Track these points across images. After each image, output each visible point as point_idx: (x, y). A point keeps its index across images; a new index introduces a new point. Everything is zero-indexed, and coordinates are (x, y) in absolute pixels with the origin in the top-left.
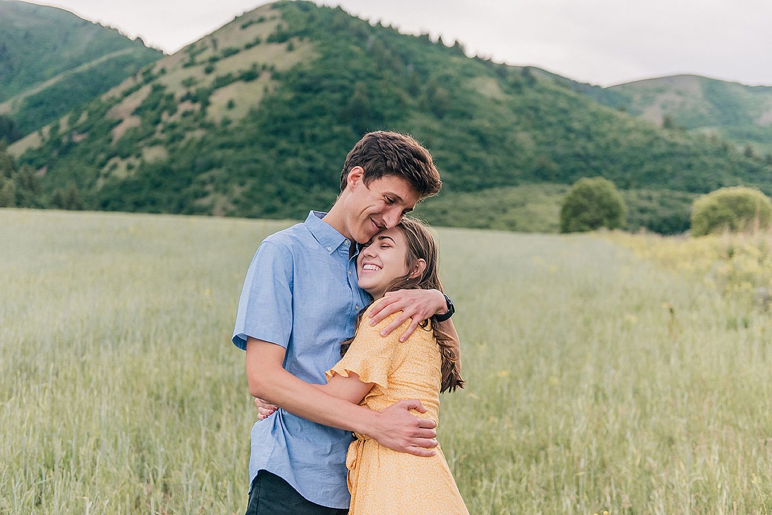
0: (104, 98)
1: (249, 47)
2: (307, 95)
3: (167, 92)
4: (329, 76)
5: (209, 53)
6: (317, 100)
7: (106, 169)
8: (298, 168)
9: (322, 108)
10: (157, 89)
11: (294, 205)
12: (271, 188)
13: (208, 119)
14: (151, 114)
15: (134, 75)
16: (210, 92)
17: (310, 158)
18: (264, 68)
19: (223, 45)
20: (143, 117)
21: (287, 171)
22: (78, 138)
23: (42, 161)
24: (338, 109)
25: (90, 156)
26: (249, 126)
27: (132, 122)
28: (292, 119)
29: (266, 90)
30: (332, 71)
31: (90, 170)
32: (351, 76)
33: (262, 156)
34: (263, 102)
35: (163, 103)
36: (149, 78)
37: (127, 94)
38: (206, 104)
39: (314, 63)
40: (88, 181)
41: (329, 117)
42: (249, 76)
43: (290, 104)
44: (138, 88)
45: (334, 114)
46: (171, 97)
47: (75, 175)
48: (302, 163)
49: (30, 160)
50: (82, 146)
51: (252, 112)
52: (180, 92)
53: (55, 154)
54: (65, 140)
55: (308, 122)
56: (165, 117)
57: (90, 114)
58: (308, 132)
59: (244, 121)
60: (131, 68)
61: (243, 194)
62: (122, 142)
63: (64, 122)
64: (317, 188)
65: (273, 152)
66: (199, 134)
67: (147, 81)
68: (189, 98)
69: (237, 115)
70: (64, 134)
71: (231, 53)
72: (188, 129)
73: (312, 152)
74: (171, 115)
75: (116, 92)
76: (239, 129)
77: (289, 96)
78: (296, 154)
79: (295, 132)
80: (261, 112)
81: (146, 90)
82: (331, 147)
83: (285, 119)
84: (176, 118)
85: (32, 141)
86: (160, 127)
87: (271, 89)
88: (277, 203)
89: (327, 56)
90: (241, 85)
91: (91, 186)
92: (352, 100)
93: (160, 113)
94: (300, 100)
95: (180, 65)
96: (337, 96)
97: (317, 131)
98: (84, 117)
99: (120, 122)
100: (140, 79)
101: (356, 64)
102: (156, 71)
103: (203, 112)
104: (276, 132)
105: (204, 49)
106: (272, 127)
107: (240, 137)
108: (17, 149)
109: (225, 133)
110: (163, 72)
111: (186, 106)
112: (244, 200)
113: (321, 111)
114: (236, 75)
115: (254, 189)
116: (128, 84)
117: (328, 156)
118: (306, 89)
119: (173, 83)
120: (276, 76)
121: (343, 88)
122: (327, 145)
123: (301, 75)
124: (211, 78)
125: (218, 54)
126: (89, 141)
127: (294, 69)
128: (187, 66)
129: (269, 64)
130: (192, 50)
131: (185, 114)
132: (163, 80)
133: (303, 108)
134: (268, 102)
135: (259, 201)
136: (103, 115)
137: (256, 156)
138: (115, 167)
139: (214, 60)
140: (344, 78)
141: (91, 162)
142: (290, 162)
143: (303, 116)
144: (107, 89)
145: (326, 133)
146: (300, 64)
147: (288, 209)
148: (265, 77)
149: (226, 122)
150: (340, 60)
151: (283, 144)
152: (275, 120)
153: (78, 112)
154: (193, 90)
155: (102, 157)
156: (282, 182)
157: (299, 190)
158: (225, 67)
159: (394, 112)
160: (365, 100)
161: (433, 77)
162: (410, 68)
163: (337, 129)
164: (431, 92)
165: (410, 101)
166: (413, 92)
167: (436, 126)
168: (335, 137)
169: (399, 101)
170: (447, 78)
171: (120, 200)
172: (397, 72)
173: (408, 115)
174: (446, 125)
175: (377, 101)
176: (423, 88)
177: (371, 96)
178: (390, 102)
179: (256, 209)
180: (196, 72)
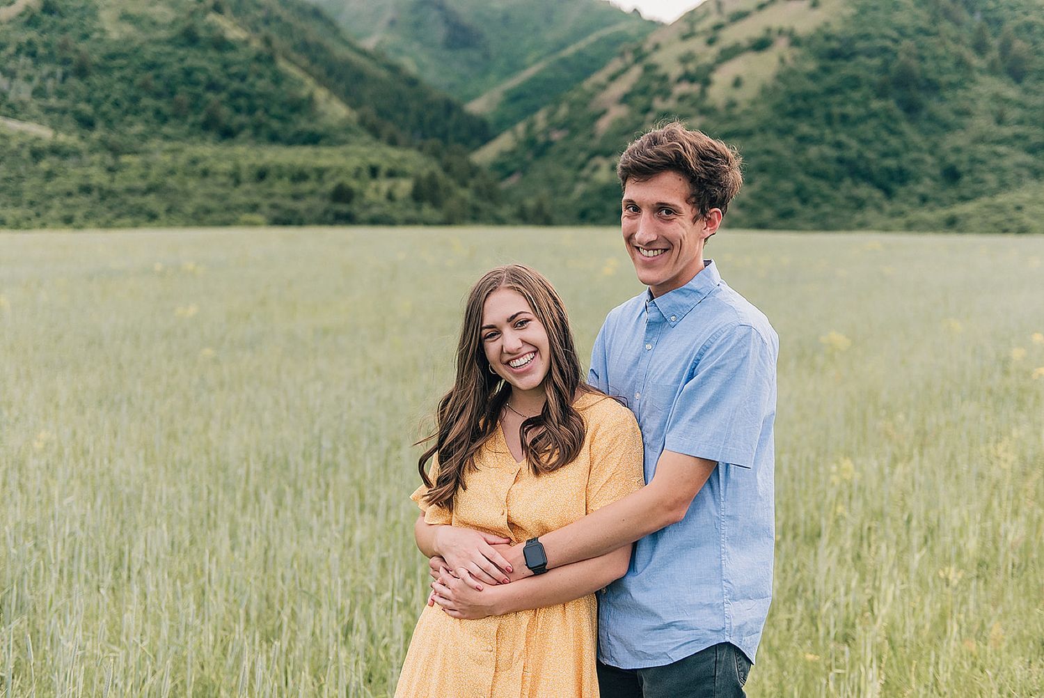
0: (587, 85)
1: (761, 7)
2: (834, 64)
3: (661, 72)
4: (866, 37)
5: (713, 19)
6: (848, 69)
7: (586, 172)
8: (824, 159)
9: (856, 78)
10: (649, 69)
11: (816, 206)
12: (787, 186)
13: (708, 103)
14: (641, 101)
15: (622, 55)
16: (711, 69)
17: (839, 145)
18: (780, 32)
19: (730, 6)
20: (631, 105)
21: (809, 162)
22: (556, 136)
23: (515, 166)
24: (876, 78)
25: (568, 157)
26: (760, 107)
27: (618, 112)
28: (815, 95)
29: (782, 60)
30: (871, 30)
31: (567, 173)
32: (895, 35)
33: (777, 145)
34: (779, 77)
35: (655, 85)
36: (639, 56)
37: (613, 78)
38: (707, 82)
39: (845, 21)
40: (563, 187)
41: (865, 90)
42: (761, 45)
43: (812, 77)
44: (625, 70)
45: (871, 85)
46: (665, 78)
47: (550, 181)
48: (828, 152)
49: (503, 168)
50: (561, 145)
51: (764, 91)
52: (675, 71)
53: (529, 156)
54: (541, 139)
55: (837, 99)
56: (657, 103)
57: (570, 106)
58: (836, 110)
59: (754, 103)
60: (618, 47)
61: (752, 196)
62: (606, 138)
63: (540, 116)
64: (848, 182)
65: (791, 140)
66: (698, 122)
67: (636, 62)
68: (688, 78)
69: (745, 95)
70: (540, 133)
71: (740, 16)
72: (684, 116)
73: (842, 137)
74: (664, 100)
75: (600, 77)
76: (747, 113)
77: (811, 66)
78: (819, 141)
79: (819, 113)
80: (775, 89)
81: (636, 71)
82: (868, 129)
83: (806, 96)
84: (670, 104)
85: (504, 142)
86: (651, 116)
87: (788, 58)
88: (795, 204)
89: (863, 10)
90: (752, 57)
91: (569, 192)
92: (894, 66)
93: (651, 100)
94: (826, 70)
95: (677, 38)
96: (876, 62)
97: (850, 109)
98: (563, 111)
99: (604, 113)
100: (629, 58)
101: (902, 18)
102: (648, 47)
103: (703, 94)
104: (795, 114)
105: (707, 14)
106: (790, 107)
107: (748, 123)
108: (485, 155)
109: (731, 118)
110: (657, 47)
111: (684, 88)
112: (751, 202)
113: (854, 83)
114: (745, 43)
115: (765, 188)
116: (615, 65)
117: (864, 141)
118: (834, 55)
119: (668, 61)
120: (795, 42)
121: (884, 50)
122: (862, 127)
123: (828, 38)
124: (714, 51)
125: (724, 20)
126: (567, 139)
127: (819, 30)
128: (685, 38)
129: (786, 25)
130: (691, 18)
131: (682, 98)
132: (657, 58)
133: (830, 80)
134: (785, 76)
135: (770, 204)
136: (585, 105)
137: (769, 146)
138: (596, 168)
139: (718, 27)
140: (884, 37)
141: (568, 164)
142: (813, 151)
143: (831, 91)
144: (592, 73)
145: (862, 111)
146: (827, 24)
147: (809, 212)
148: (781, 45)
149: (732, 104)
150: (881, 15)
151: (804, 128)
152: (793, 97)
153: (557, 103)
154: (691, 67)
155: (582, 157)
156: (802, 177)
157: (824, 187)
158: (731, 35)
159: (954, 78)
160: (914, 64)
161: (1009, 26)
162: (978, 17)
163: (876, 105)
164: (1005, 48)
165: (976, 62)
166: (980, 48)
167: (1012, 92)
168: (873, 115)
169: (961, 63)
170: (1029, 27)
171: (602, 209)
172: (958, 23)
173: (973, 81)
174: (1026, 91)
175: (930, 65)
176: (995, 43)
177: (922, 59)
178: (949, 64)
179: (767, 214)
180: (697, 45)
